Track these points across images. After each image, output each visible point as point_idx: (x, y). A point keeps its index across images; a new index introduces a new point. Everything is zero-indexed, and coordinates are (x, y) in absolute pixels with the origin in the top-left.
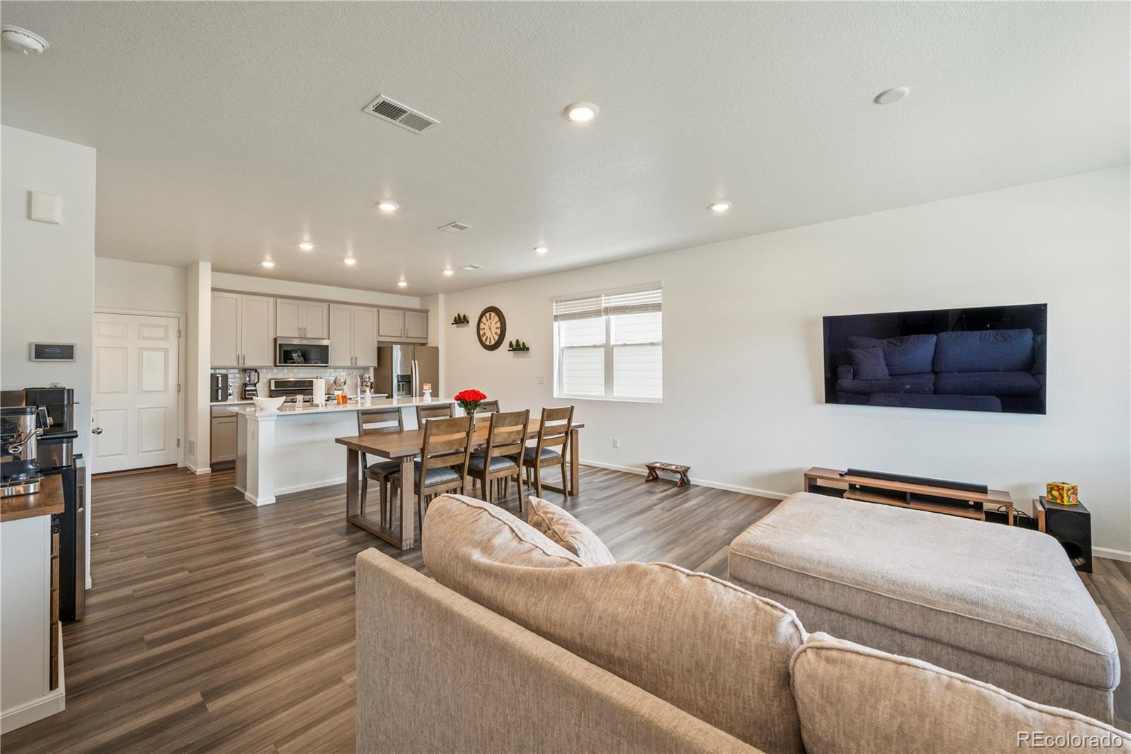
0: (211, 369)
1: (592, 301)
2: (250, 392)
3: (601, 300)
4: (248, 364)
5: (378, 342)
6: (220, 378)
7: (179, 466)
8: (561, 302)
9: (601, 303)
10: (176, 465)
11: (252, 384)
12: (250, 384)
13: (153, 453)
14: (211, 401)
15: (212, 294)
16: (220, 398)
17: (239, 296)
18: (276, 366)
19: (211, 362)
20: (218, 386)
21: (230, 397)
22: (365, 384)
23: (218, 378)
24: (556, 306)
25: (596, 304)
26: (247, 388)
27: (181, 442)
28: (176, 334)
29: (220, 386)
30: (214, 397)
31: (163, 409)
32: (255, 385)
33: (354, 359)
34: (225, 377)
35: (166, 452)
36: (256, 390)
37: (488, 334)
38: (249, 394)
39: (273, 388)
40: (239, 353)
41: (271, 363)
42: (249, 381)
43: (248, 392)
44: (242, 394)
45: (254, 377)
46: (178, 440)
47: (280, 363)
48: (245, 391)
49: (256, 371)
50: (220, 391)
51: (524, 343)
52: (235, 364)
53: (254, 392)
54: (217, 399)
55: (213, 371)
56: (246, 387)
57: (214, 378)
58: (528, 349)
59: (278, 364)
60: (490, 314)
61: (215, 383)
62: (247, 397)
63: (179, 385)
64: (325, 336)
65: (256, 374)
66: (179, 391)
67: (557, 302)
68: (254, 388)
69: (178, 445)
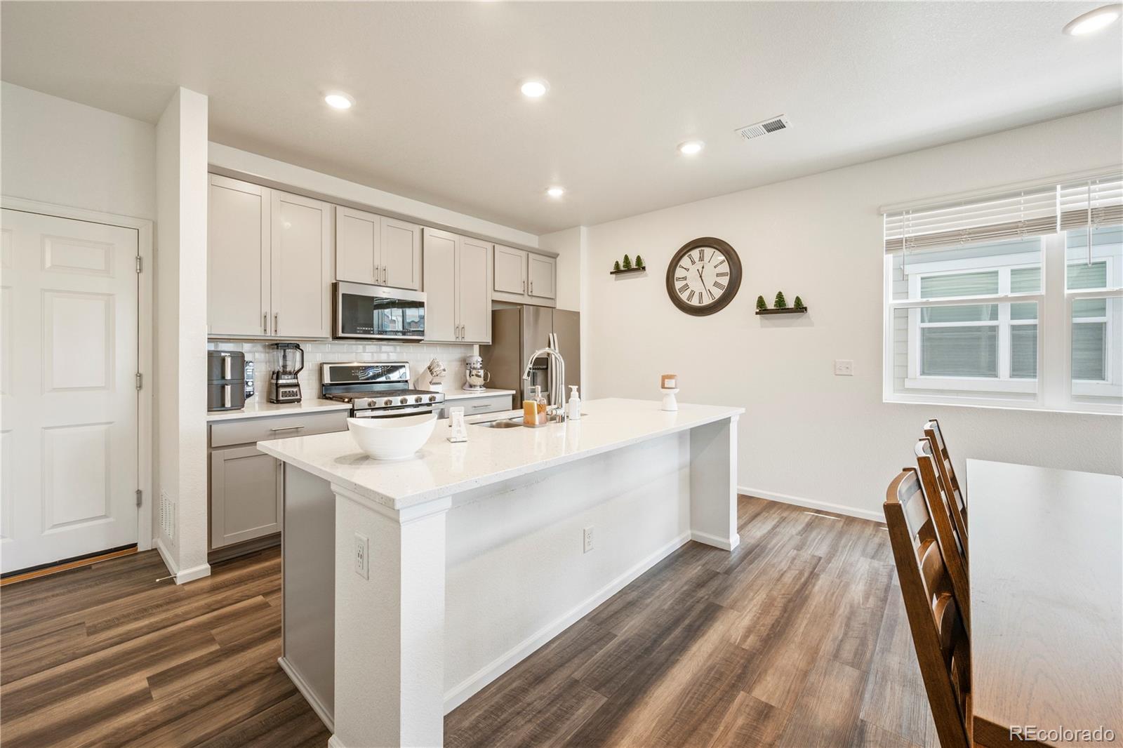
0: (210, 340)
1: (1019, 203)
2: (287, 390)
3: (1054, 197)
4: (287, 331)
5: (493, 301)
6: (228, 361)
7: (140, 549)
8: (908, 213)
9: (1055, 205)
10: (135, 545)
11: (290, 373)
12: (285, 373)
13: (86, 524)
14: (210, 409)
15: (209, 181)
16: (228, 404)
17: (265, 192)
18: (335, 337)
19: (210, 327)
20: (223, 377)
21: (248, 401)
22: (474, 372)
23: (223, 360)
24: (888, 223)
25: (1026, 209)
26: (280, 382)
27: (144, 497)
28: (133, 263)
29: (228, 376)
30: (216, 402)
31: (103, 427)
32: (295, 374)
33: (460, 329)
34: (240, 360)
35: (111, 520)
36: (297, 385)
37: (695, 285)
38: (285, 394)
39: (327, 380)
40: (266, 309)
41: (326, 332)
42: (284, 366)
43: (281, 390)
44: (269, 393)
45: (294, 360)
46: (139, 493)
47: (343, 332)
48: (278, 386)
49: (297, 347)
50: (228, 389)
51: (798, 299)
52: (257, 331)
53: (295, 390)
54: (223, 405)
55: (212, 347)
56: (278, 378)
57: (216, 361)
58: (806, 309)
59: (340, 334)
60: (702, 253)
61: (217, 372)
62: (281, 398)
63: (139, 376)
64: (417, 285)
65: (298, 354)
66: (140, 387)
67: (890, 215)
68: (294, 381)
69: (139, 504)
